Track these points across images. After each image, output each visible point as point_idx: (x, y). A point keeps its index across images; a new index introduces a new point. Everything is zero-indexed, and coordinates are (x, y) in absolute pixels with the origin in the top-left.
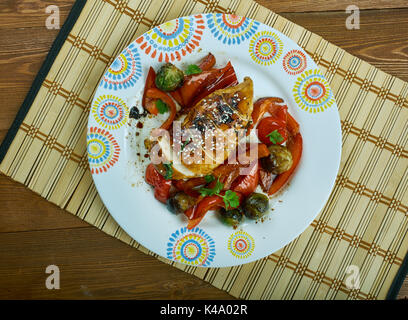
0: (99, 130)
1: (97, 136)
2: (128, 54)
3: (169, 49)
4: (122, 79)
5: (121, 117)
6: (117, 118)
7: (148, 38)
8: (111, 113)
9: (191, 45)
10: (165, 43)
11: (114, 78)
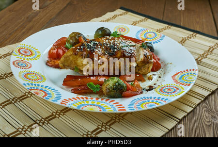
0: (183, 84)
1: (186, 83)
8: (169, 90)
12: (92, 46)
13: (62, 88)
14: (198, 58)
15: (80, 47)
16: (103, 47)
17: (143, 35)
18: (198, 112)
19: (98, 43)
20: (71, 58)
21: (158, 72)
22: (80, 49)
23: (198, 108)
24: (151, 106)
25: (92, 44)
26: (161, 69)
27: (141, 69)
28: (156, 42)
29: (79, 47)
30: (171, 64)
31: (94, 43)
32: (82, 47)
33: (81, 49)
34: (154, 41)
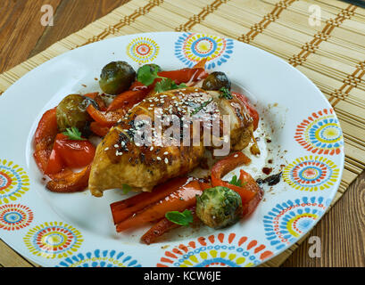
0: (326, 152)
1: (330, 146)
2: (286, 238)
3: (217, 248)
4: (295, 210)
5: (294, 170)
6: (301, 168)
7: (252, 258)
8: (310, 173)
9: (179, 252)
10: (224, 254)
11: (308, 210)
13: (116, 238)
14: (355, 73)
15: (120, 144)
18: (351, 200)
20: (110, 172)
21: (260, 129)
22: (121, 149)
23: (351, 190)
24: (306, 225)
27: (238, 142)
28: (224, 61)
30: (275, 105)
32: (123, 143)
33: (124, 148)
34: (218, 59)
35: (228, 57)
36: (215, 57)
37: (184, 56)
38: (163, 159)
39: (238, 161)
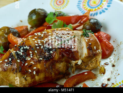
12: (21, 54)
15: (8, 60)
16: (36, 52)
17: (86, 4)
19: (28, 48)
21: (112, 57)
22: (8, 63)
25: (22, 51)
26: (114, 52)
27: (88, 64)
28: (104, 11)
29: (6, 61)
31: (24, 49)
32: (10, 59)
34: (101, 10)
35: (107, 9)
36: (99, 9)
37: (82, 7)
38: (32, 72)
39: (86, 77)
